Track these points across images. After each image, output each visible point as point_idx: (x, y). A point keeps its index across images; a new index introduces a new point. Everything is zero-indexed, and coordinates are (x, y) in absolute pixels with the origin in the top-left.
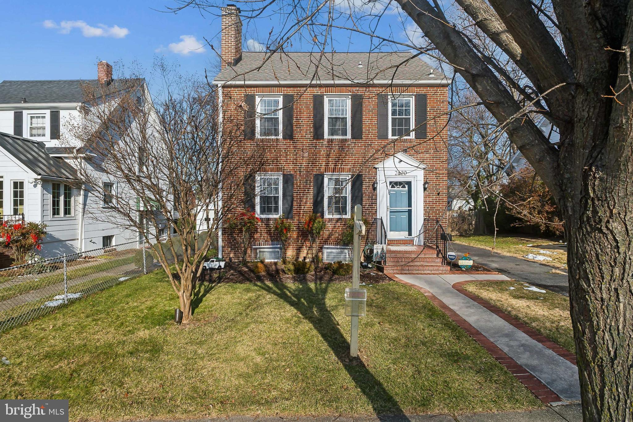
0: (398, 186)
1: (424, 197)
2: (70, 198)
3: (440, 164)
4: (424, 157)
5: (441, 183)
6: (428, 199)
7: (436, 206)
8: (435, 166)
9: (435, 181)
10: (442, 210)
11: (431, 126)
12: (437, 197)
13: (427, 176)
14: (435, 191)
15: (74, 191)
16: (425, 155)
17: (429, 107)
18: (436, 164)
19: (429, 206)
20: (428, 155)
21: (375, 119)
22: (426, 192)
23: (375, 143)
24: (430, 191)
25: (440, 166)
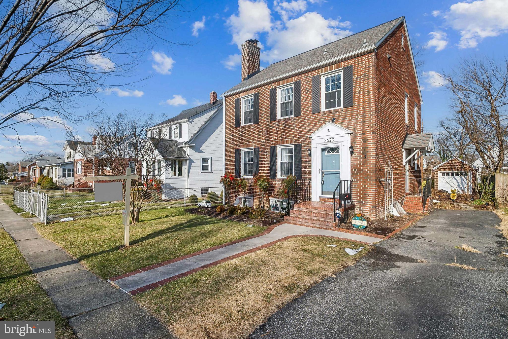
0: (333, 152)
1: (351, 160)
2: (182, 167)
3: (367, 128)
4: (352, 124)
5: (368, 146)
6: (355, 162)
7: (364, 168)
8: (362, 130)
9: (363, 144)
10: (369, 172)
11: (358, 93)
12: (364, 160)
13: (354, 141)
14: (362, 154)
15: (184, 163)
16: (352, 121)
17: (355, 77)
18: (362, 128)
19: (356, 168)
20: (355, 121)
21: (310, 98)
22: (353, 155)
23: (310, 117)
24: (357, 154)
25: (367, 130)
